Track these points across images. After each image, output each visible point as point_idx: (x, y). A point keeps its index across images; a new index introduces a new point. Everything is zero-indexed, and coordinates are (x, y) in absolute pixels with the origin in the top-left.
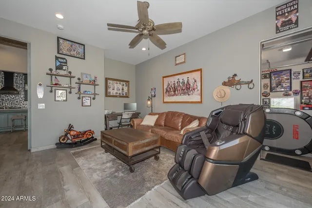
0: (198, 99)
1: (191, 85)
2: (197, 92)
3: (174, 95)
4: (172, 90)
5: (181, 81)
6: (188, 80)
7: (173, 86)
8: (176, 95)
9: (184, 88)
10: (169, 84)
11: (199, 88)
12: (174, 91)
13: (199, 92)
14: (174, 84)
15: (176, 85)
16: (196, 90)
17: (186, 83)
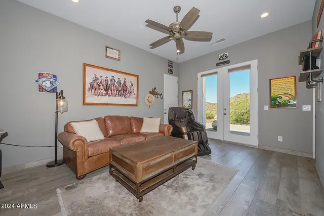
0: (134, 102)
1: (128, 87)
2: (133, 96)
3: (105, 95)
4: (101, 87)
5: (117, 80)
6: (125, 81)
7: (104, 83)
8: (109, 96)
9: (120, 89)
10: (96, 79)
11: (135, 92)
12: (106, 90)
13: (136, 95)
14: (106, 81)
15: (109, 82)
16: (133, 93)
17: (122, 84)
